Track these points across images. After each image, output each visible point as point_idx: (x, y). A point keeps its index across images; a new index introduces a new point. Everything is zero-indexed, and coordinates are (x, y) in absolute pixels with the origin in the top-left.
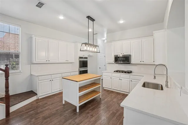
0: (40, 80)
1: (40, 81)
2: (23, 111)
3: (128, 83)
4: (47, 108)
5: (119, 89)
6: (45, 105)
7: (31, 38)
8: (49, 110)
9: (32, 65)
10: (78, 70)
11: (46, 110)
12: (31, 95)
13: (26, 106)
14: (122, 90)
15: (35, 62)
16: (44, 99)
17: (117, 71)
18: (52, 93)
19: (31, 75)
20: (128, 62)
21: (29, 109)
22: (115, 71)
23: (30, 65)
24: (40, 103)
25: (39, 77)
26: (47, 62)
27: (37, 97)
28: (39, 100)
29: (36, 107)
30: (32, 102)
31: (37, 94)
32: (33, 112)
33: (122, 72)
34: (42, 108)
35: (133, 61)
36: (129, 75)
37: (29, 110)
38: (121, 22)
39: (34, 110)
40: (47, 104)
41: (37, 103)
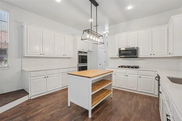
0: (32, 76)
1: (31, 78)
2: (7, 117)
3: (136, 79)
4: (39, 111)
5: (124, 87)
6: (38, 108)
7: (23, 27)
8: (42, 115)
9: (23, 59)
10: (77, 66)
11: (38, 114)
12: (21, 94)
13: (13, 110)
14: (128, 88)
15: (26, 55)
16: (37, 100)
17: (122, 67)
18: (47, 92)
19: (22, 70)
20: (135, 55)
21: (16, 113)
22: (119, 67)
23: (21, 59)
24: (32, 105)
25: (31, 73)
26: (42, 56)
27: (29, 97)
28: (31, 100)
29: (26, 111)
30: (22, 104)
31: (28, 94)
32: (20, 117)
33: (128, 67)
34: (33, 112)
35: (141, 54)
36: (137, 71)
37: (15, 115)
38: (130, 8)
39: (22, 115)
40: (40, 105)
41: (28, 105)
